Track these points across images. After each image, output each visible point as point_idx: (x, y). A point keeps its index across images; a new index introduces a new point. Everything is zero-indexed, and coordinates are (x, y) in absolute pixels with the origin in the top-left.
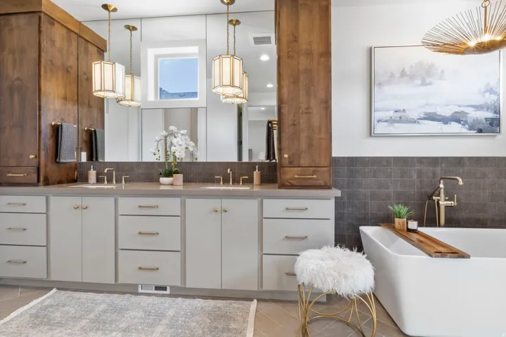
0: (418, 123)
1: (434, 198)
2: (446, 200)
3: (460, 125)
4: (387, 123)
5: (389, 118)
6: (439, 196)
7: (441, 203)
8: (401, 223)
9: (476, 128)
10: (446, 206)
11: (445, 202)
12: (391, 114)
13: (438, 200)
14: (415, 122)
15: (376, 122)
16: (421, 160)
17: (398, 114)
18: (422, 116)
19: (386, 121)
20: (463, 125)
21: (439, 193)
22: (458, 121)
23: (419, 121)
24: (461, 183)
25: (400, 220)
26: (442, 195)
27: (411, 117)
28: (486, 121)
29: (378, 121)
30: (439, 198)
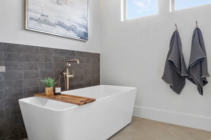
0: (55, 26)
1: (64, 73)
2: (69, 74)
3: (74, 33)
4: (36, 22)
5: (38, 19)
6: (66, 72)
7: (67, 76)
8: (50, 90)
9: (80, 36)
10: (69, 78)
11: (69, 76)
12: (39, 16)
13: (66, 75)
14: (53, 26)
15: (29, 19)
16: (56, 50)
17: (44, 18)
18: (57, 23)
19: (36, 20)
20: (75, 33)
21: (66, 71)
22: (73, 30)
23: (55, 25)
24: (78, 63)
25: (50, 88)
26: (68, 71)
27: (51, 21)
28: (83, 33)
29: (31, 19)
30: (66, 73)
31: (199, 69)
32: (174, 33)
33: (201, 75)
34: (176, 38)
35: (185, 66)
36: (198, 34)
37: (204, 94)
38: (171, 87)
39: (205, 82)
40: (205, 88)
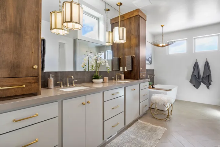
31: (208, 79)
32: (196, 62)
33: (209, 81)
34: (196, 65)
35: (201, 77)
36: (207, 64)
37: (210, 89)
38: (194, 86)
39: (210, 84)
40: (210, 86)
